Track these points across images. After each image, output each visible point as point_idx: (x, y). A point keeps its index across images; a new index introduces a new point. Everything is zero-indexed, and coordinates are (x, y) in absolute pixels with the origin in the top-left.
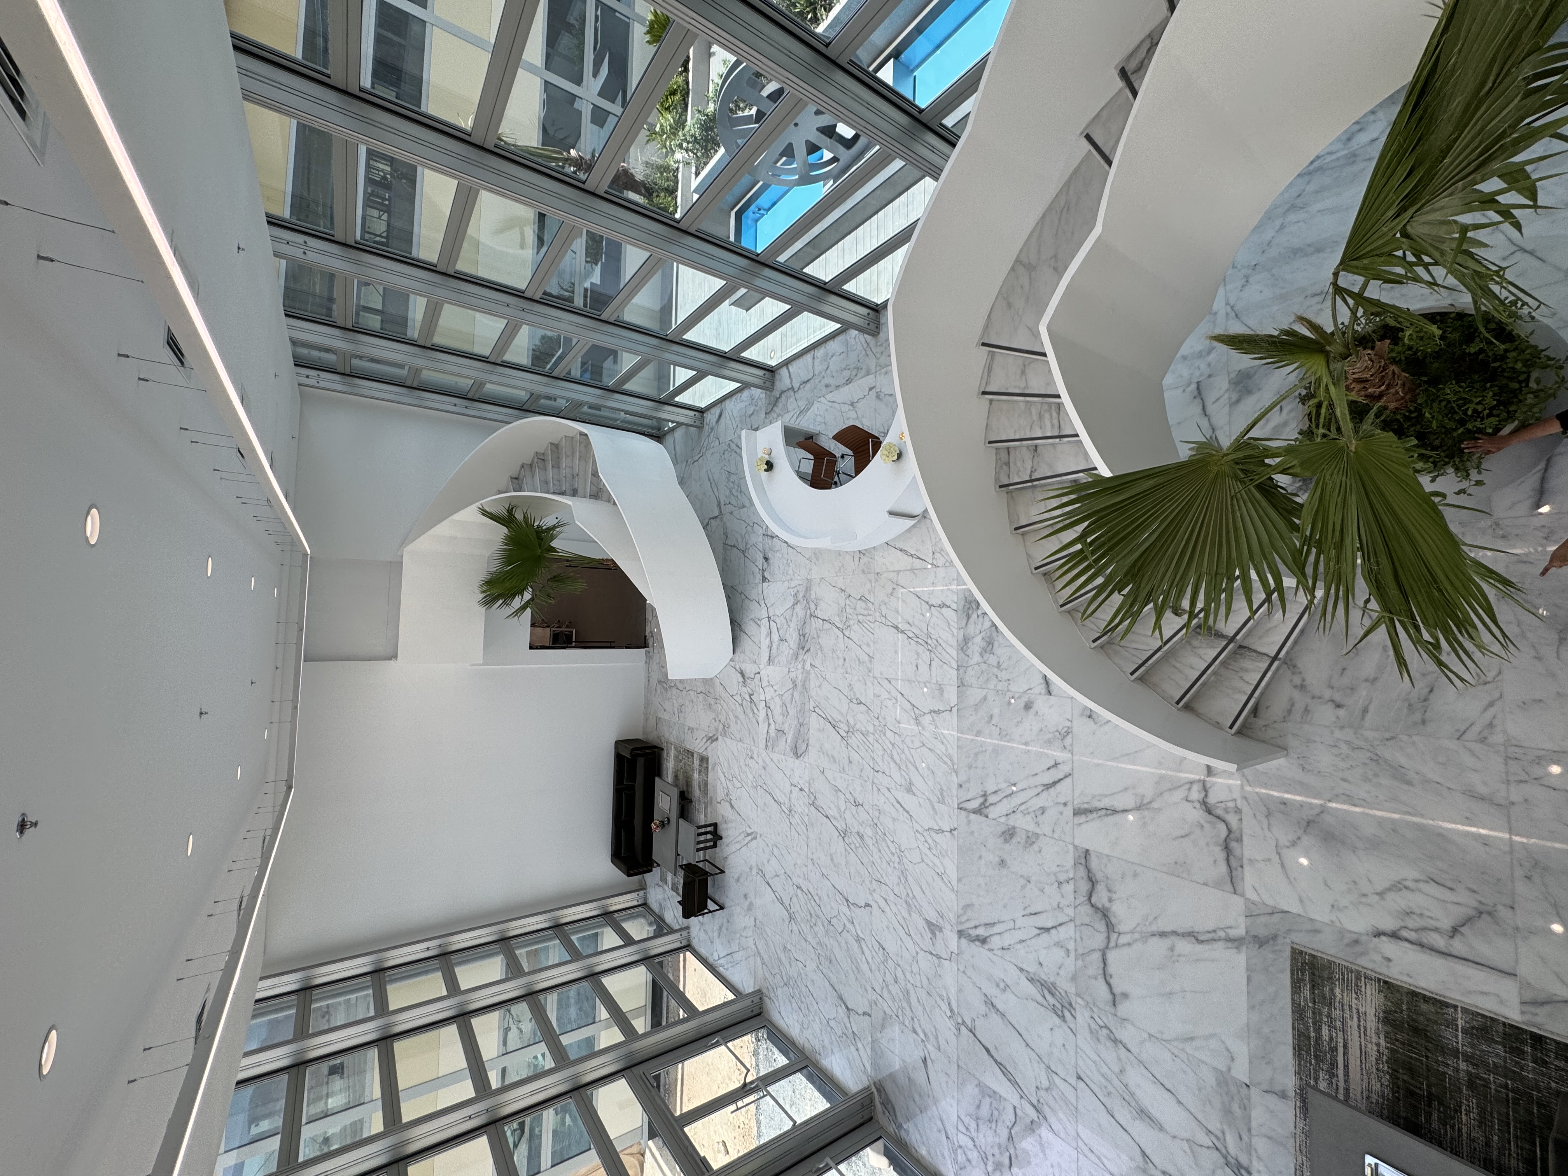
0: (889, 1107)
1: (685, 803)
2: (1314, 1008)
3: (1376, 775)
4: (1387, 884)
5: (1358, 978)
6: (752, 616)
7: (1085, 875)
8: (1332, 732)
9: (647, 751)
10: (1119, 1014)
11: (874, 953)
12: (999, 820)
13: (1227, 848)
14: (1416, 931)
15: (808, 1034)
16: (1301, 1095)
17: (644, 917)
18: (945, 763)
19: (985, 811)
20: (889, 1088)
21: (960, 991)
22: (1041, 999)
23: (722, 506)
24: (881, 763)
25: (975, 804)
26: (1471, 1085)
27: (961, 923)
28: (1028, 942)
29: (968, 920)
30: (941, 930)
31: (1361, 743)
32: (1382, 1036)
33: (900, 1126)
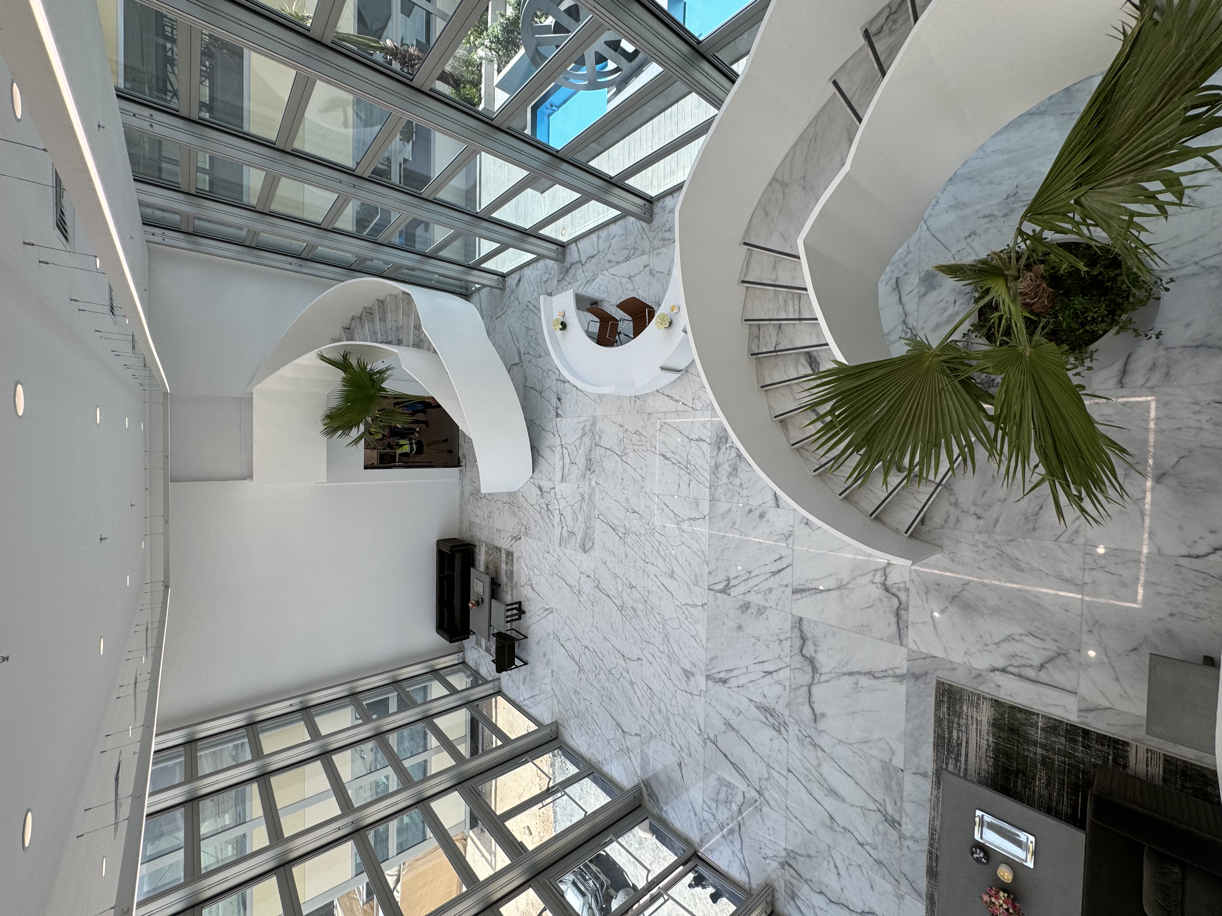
0: (654, 797)
1: (495, 587)
2: (949, 719)
3: (1001, 565)
4: (1001, 637)
5: (979, 699)
6: (548, 444)
7: (798, 635)
8: (974, 536)
9: (462, 548)
10: (818, 727)
11: (644, 693)
12: (739, 597)
13: (898, 615)
14: (1018, 667)
15: (593, 750)
16: (937, 774)
17: (463, 671)
18: (699, 556)
19: (729, 591)
20: (654, 784)
21: (707, 716)
22: (765, 720)
23: (522, 355)
24: (650, 556)
25: (721, 586)
26: (1043, 763)
27: (709, 670)
28: (758, 682)
29: (713, 668)
30: (693, 675)
31: (992, 543)
32: (991, 735)
33: (661, 809)
